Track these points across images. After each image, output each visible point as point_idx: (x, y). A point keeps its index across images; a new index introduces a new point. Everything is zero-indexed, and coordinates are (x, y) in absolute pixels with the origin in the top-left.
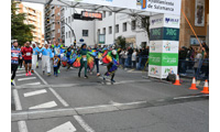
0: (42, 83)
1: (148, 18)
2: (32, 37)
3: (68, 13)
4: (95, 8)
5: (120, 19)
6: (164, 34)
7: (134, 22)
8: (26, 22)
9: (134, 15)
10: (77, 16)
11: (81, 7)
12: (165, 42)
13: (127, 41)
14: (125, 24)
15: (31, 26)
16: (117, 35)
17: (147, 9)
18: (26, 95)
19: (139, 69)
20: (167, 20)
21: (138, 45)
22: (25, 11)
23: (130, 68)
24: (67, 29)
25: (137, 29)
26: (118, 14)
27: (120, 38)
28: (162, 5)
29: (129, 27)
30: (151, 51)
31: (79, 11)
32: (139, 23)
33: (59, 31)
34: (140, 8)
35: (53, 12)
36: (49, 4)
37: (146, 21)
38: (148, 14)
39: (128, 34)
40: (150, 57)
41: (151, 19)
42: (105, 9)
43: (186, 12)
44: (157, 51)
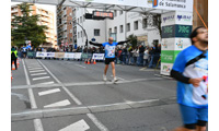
0: (56, 82)
1: (159, 15)
2: (45, 37)
3: (80, 13)
4: (106, 7)
5: (132, 17)
6: (176, 32)
7: (145, 20)
8: (39, 24)
9: (145, 14)
10: (88, 16)
11: (92, 7)
12: (177, 39)
13: (138, 39)
14: (136, 22)
15: (44, 27)
16: (129, 34)
17: (159, 7)
18: (40, 94)
19: (152, 67)
20: (180, 17)
21: (150, 43)
22: (38, 13)
23: (142, 66)
24: (79, 29)
25: (149, 27)
26: (129, 13)
27: (131, 36)
28: (173, 3)
29: (140, 25)
30: (163, 49)
31: (90, 11)
32: (150, 21)
33: (71, 31)
34: (151, 6)
35: (65, 12)
36: (61, 5)
37: (157, 18)
38: (160, 12)
39: (139, 33)
40: (162, 55)
41: (163, 17)
42: (115, 8)
43: (199, 8)
44: (169, 49)
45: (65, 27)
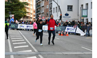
45: (43, 4)
